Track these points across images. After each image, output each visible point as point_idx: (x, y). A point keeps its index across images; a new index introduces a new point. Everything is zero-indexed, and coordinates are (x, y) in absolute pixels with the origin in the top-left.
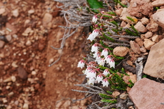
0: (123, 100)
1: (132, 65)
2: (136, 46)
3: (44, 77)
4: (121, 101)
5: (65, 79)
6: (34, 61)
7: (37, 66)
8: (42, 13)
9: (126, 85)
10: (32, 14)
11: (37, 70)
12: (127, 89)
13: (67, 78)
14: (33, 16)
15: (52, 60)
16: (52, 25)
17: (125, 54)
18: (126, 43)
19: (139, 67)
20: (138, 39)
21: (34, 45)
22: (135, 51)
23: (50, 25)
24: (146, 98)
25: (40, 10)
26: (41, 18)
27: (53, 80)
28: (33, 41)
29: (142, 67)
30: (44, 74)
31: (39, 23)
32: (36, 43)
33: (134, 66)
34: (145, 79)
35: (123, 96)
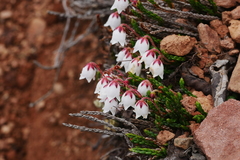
0: (181, 149)
1: (201, 76)
2: (211, 36)
3: (25, 137)
4: (177, 152)
5: (65, 140)
6: (8, 107)
7: (13, 116)
8: (26, 17)
9: (190, 118)
10: (7, 20)
11: (11, 125)
12: (192, 126)
13: (70, 138)
14: (9, 24)
15: (41, 104)
16: (45, 39)
17: (187, 50)
18: (190, 30)
19: (219, 78)
20: (215, 22)
21: (8, 77)
22: (210, 48)
23: (40, 39)
24: (235, 143)
25: (23, 13)
26: (24, 27)
27: (41, 142)
28: (8, 69)
29: (225, 79)
30: (26, 131)
31: (21, 36)
32: (13, 74)
33: (207, 79)
34: (232, 101)
35: (181, 140)
